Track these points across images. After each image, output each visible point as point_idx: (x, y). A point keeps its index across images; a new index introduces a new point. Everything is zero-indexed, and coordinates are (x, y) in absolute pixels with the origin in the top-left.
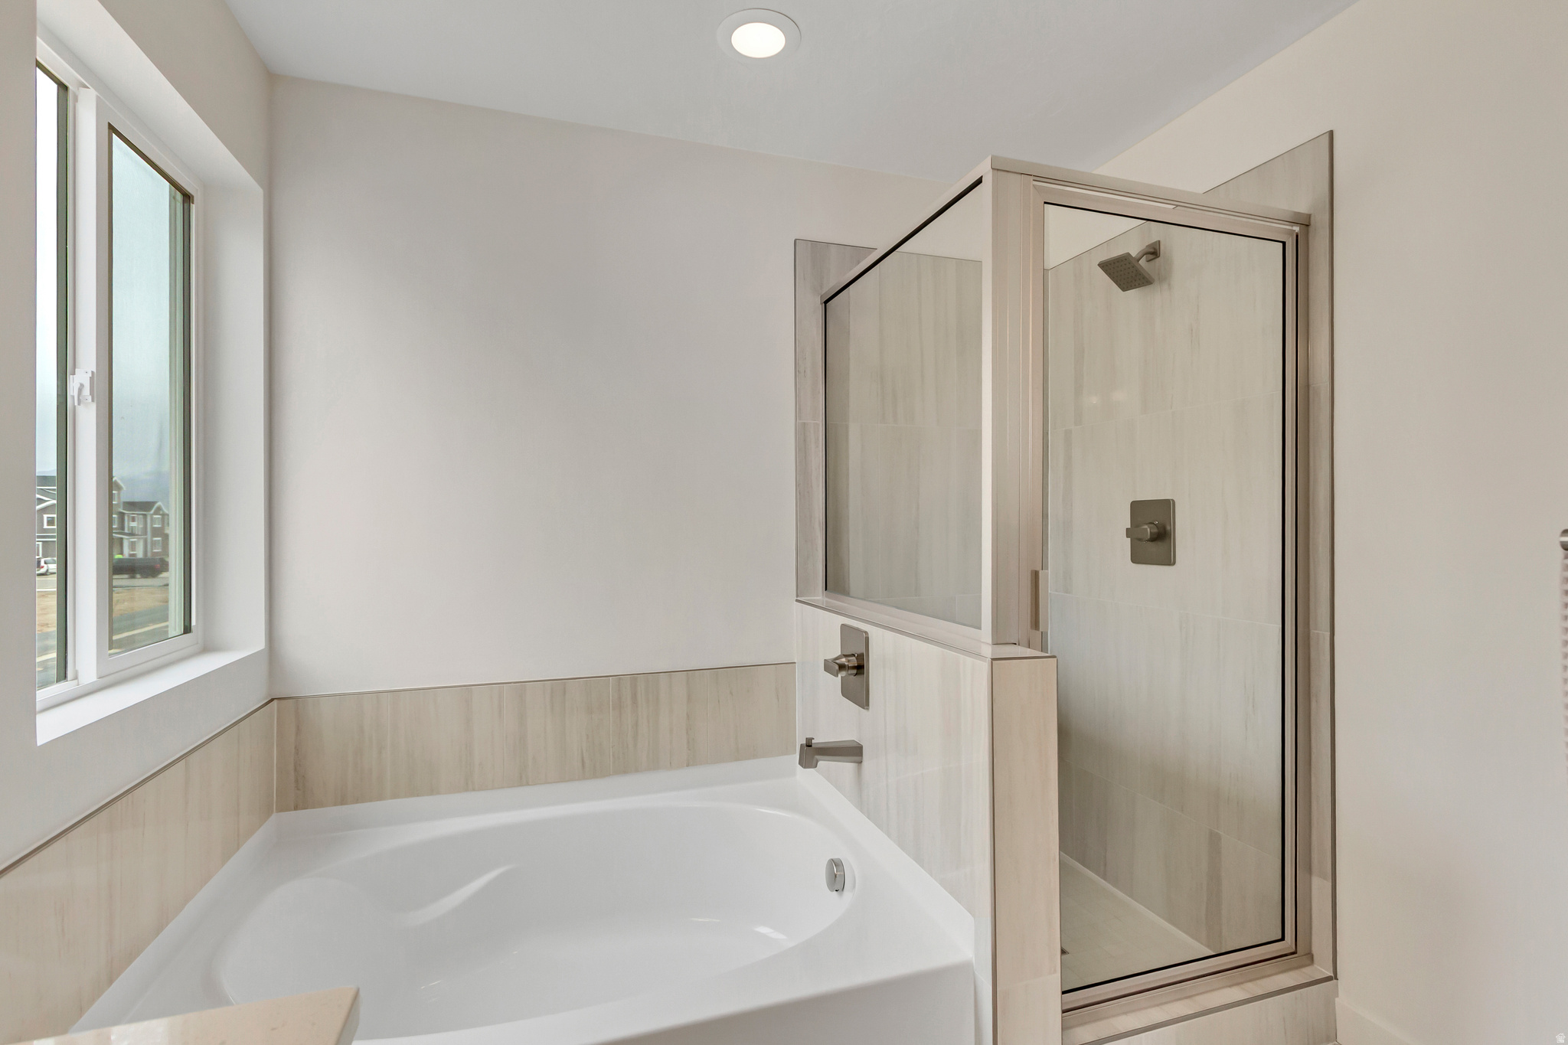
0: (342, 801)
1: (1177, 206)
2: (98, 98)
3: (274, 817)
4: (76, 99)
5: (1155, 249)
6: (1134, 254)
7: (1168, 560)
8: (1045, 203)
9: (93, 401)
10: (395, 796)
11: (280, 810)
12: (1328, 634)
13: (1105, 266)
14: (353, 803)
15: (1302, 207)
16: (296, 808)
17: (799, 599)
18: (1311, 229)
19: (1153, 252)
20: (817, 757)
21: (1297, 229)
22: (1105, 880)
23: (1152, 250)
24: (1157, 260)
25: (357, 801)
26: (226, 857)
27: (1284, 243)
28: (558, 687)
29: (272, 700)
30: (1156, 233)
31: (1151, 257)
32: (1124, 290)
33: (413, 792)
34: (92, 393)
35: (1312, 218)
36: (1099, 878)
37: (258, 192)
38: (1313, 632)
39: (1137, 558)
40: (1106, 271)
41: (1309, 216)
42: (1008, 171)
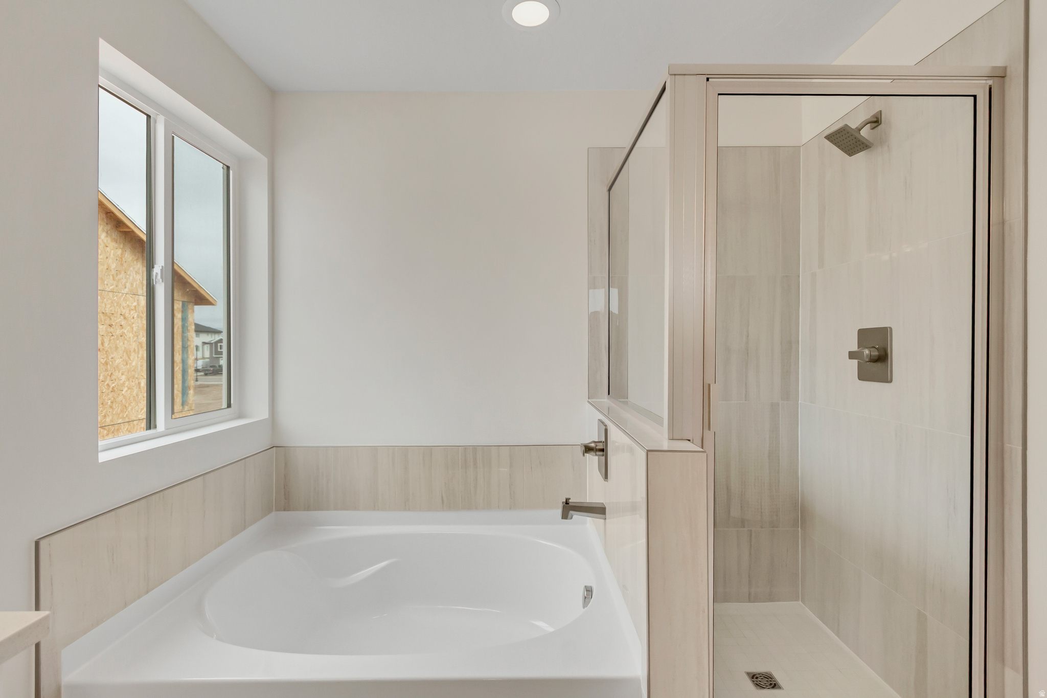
0: (308, 508)
1: (894, 79)
2: (165, 120)
3: (274, 514)
4: (155, 122)
5: (877, 118)
6: (854, 125)
7: (886, 378)
8: (719, 94)
9: (162, 281)
10: (336, 509)
11: (277, 510)
12: (1020, 448)
13: (830, 138)
14: (313, 510)
15: (999, 63)
16: (284, 510)
17: (589, 400)
18: (1007, 79)
19: (876, 121)
20: (571, 512)
21: (990, 82)
22: (838, 637)
23: (875, 119)
24: (879, 127)
25: (315, 510)
26: (235, 533)
27: (975, 97)
28: (429, 451)
29: (273, 447)
30: (878, 104)
31: (875, 124)
32: (850, 155)
33: (345, 507)
34: (162, 277)
35: (1008, 70)
36: (833, 634)
37: (264, 160)
38: (1007, 446)
39: (863, 376)
40: (831, 142)
41: (1005, 68)
42: (684, 75)
